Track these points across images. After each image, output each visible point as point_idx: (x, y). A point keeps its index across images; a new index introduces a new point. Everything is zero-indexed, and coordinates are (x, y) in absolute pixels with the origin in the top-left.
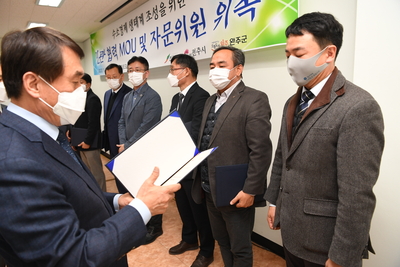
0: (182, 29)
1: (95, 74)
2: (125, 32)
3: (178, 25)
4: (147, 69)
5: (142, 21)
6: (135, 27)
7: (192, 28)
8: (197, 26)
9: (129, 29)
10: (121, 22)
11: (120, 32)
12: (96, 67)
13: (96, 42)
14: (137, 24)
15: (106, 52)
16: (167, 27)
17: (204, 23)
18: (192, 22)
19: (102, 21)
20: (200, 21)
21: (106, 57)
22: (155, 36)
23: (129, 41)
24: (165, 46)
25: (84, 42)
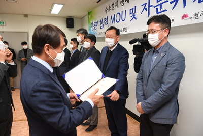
6: (125, 3)
11: (111, 8)
13: (92, 17)
15: (99, 23)
19: (98, 2)
21: (99, 26)
22: (147, 7)
23: (119, 13)
24: (157, 13)
25: (82, 18)
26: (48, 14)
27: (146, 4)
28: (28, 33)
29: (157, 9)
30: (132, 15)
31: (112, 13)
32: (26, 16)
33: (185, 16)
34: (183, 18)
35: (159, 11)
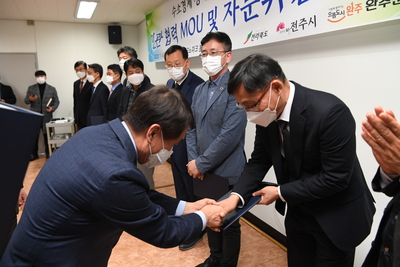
1: (150, 60)
2: (188, 8)
4: (229, 50)
9: (194, 3)
11: (181, 9)
12: (151, 52)
13: (152, 23)
15: (164, 35)
21: (164, 40)
22: (232, 9)
23: (193, 18)
24: (246, 20)
25: (138, 25)
26: (72, 19)
27: (230, 3)
28: (35, 54)
29: (245, 13)
30: (211, 22)
31: (183, 18)
32: (31, 22)
33: (281, 26)
34: (278, 30)
35: (248, 17)
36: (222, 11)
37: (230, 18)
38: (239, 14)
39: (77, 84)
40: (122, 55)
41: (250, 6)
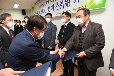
0: (62, 4)
3: (61, 3)
4: (52, 17)
5: (48, 3)
6: (46, 5)
7: (65, 4)
8: (67, 3)
9: (44, 5)
10: (42, 3)
11: (41, 6)
13: (34, 10)
14: (47, 4)
15: (37, 13)
16: (57, 4)
17: (70, 2)
18: (66, 2)
19: (36, 3)
20: (68, 1)
22: (53, 7)
23: (44, 9)
24: (56, 10)
25: (30, 10)
26: (12, 8)
30: (48, 10)
31: (42, 9)
36: (51, 8)
37: (53, 9)
38: (55, 8)
39: (15, 26)
40: (26, 18)
41: (57, 7)
